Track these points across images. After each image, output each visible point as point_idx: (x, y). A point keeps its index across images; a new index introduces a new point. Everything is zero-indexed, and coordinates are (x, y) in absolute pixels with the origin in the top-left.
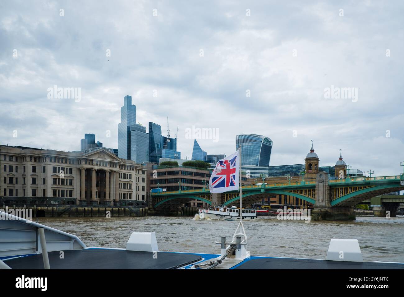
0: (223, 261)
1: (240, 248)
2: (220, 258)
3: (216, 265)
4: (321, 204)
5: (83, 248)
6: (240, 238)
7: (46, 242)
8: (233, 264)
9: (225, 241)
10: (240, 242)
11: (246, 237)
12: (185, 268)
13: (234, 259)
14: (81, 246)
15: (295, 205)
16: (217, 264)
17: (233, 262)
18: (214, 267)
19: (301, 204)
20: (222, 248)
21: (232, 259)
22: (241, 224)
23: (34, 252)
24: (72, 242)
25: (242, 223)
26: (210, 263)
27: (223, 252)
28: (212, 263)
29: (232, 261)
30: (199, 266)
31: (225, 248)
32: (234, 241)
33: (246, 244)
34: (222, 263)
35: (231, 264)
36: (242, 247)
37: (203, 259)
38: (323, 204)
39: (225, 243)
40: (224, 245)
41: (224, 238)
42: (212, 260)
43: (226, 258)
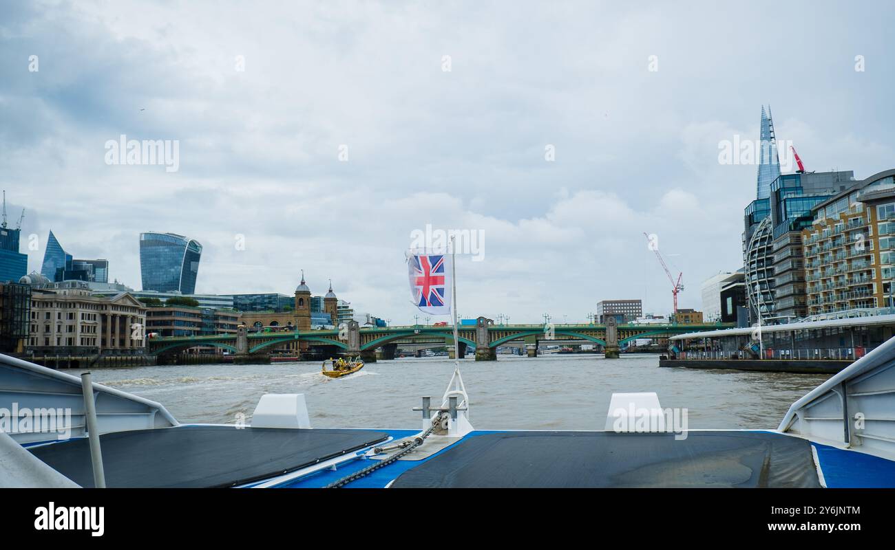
0: (425, 441)
1: (455, 416)
2: (419, 435)
3: (413, 448)
4: (354, 348)
5: (173, 425)
6: (456, 398)
7: (97, 415)
8: (443, 445)
9: (429, 404)
10: (456, 405)
11: (466, 396)
12: (357, 454)
13: (446, 436)
14: (169, 421)
15: (285, 349)
16: (416, 446)
17: (441, 441)
18: (409, 450)
19: (293, 348)
20: (424, 417)
21: (443, 436)
22: (457, 374)
23: (81, 434)
24: (153, 415)
25: (459, 372)
26: (402, 444)
27: (427, 424)
28: (407, 444)
29: (442, 439)
30: (382, 450)
31: (430, 418)
32: (445, 404)
33: (466, 409)
34: (423, 445)
35: (440, 445)
36: (461, 415)
37: (391, 438)
38: (355, 349)
39: (430, 408)
40: (426, 412)
41: (427, 399)
42: (406, 439)
43: (431, 435)
